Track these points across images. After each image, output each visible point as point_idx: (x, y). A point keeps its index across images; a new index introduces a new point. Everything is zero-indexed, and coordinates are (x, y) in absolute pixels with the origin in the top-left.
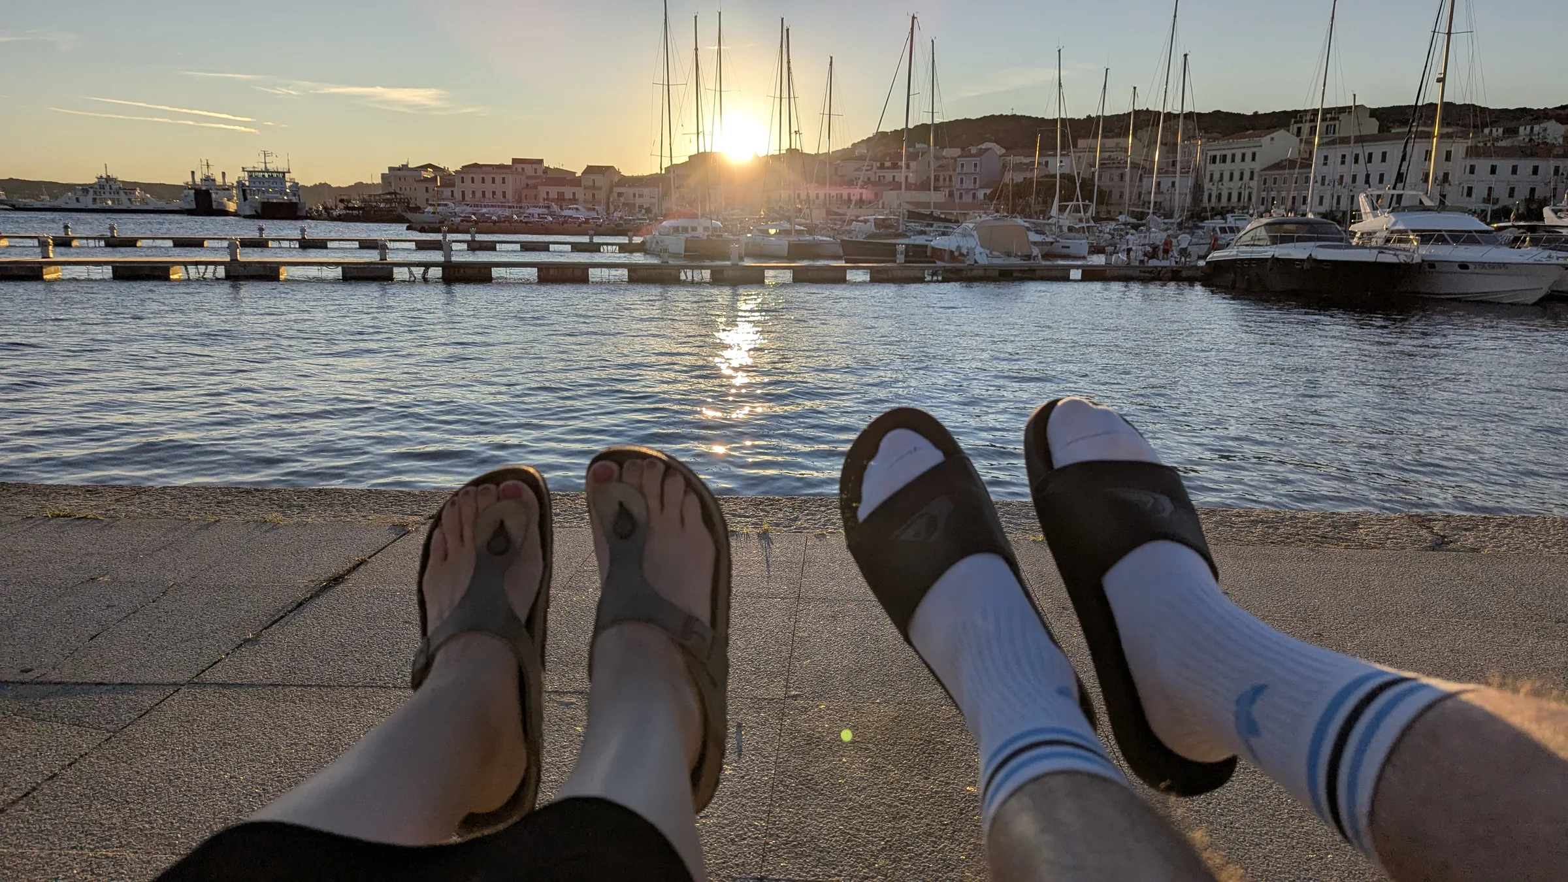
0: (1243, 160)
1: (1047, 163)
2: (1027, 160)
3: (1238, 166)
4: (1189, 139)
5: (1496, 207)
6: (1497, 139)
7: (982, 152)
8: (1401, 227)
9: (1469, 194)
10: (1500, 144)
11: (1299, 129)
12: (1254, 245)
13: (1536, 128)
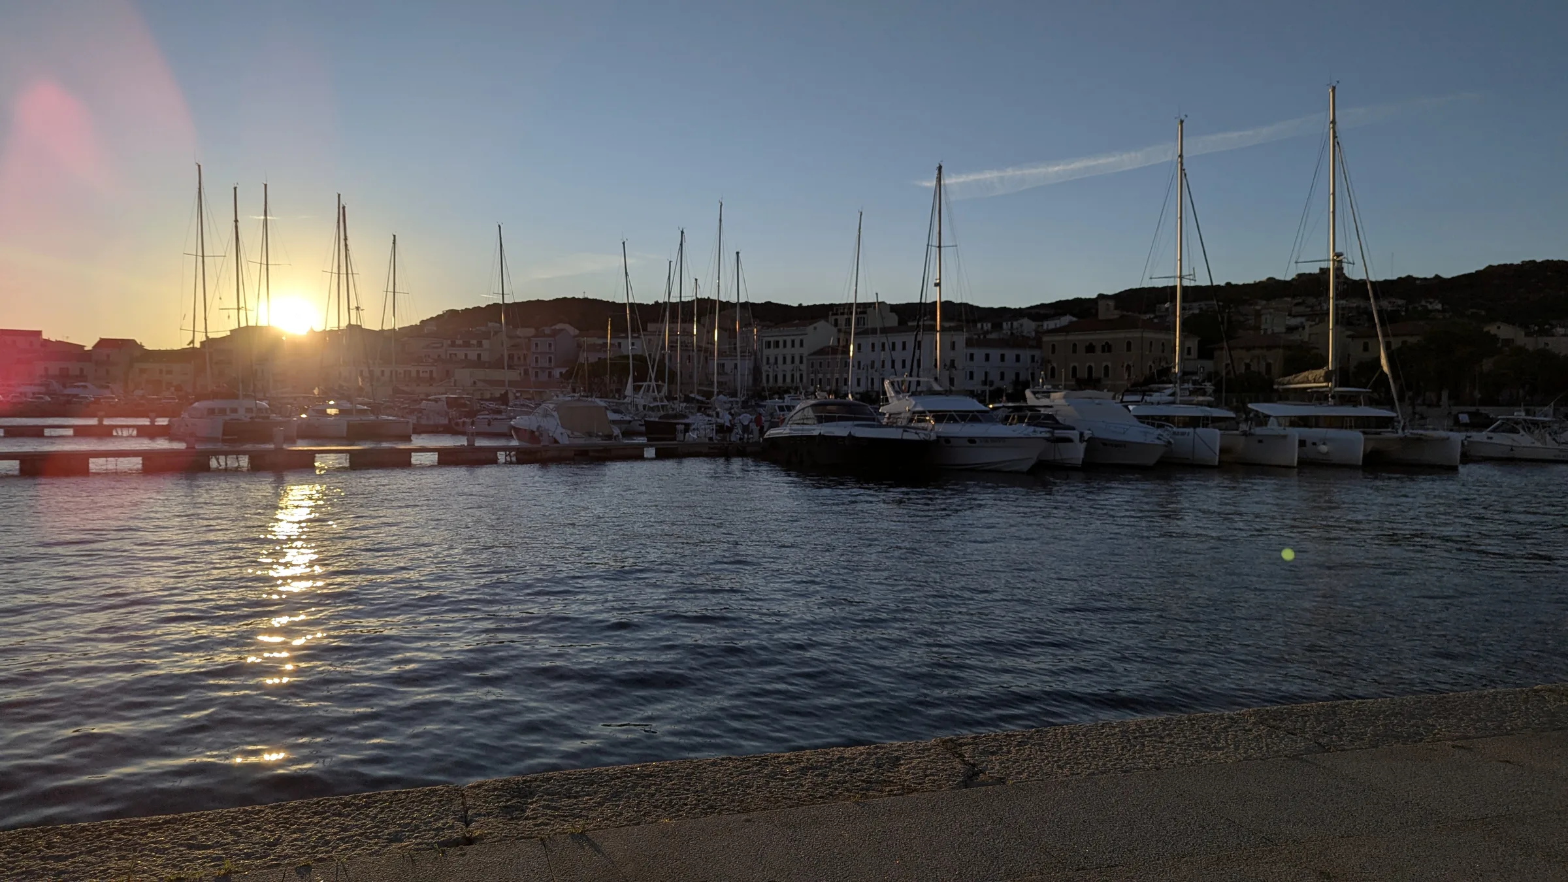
0: (793, 346)
1: (620, 344)
2: (600, 341)
3: (789, 351)
4: (746, 326)
5: (992, 388)
6: (987, 332)
7: (554, 334)
8: (919, 409)
9: (971, 377)
10: (989, 336)
11: (836, 320)
12: (803, 424)
13: (1015, 324)
